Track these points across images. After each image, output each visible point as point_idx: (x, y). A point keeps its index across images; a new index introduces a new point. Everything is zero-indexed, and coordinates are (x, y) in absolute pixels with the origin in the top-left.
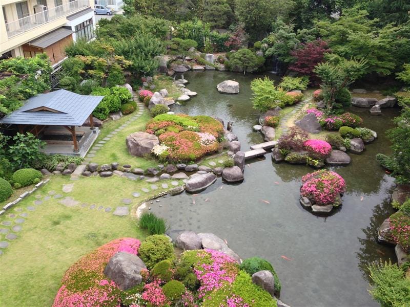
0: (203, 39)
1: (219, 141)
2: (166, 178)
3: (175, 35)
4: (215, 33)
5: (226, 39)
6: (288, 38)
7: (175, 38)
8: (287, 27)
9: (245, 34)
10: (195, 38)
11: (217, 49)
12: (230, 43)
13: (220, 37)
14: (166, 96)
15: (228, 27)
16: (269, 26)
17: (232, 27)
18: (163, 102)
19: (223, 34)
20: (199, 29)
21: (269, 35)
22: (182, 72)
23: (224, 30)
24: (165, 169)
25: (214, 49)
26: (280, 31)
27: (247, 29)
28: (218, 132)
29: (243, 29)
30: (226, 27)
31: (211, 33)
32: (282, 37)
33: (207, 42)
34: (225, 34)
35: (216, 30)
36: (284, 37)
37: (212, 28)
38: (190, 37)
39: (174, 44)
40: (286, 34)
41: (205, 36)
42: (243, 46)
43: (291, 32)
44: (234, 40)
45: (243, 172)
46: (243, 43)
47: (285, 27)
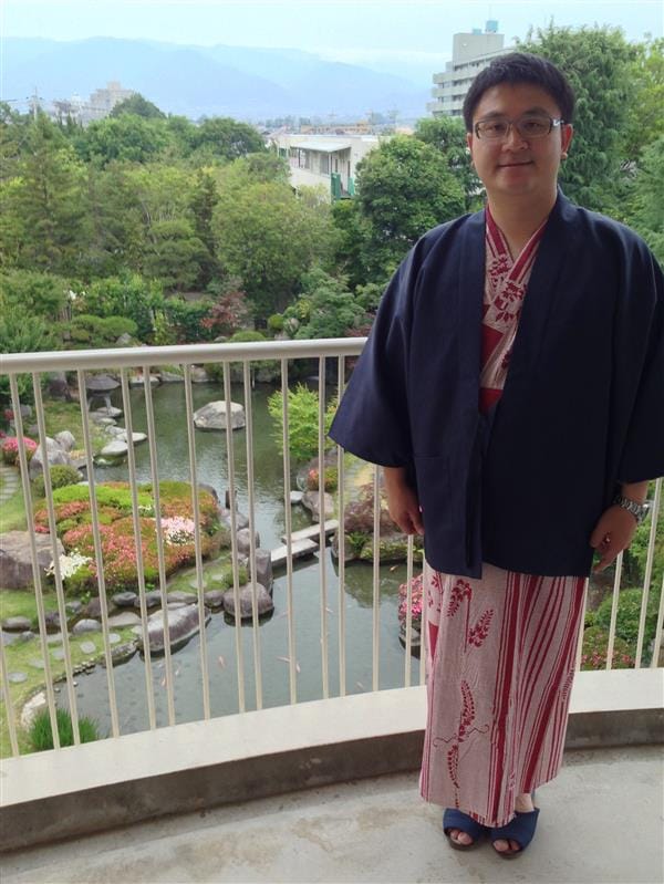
0: (148, 316)
1: (210, 533)
2: (89, 630)
3: (81, 309)
4: (175, 300)
5: (204, 313)
6: (338, 304)
7: (82, 317)
8: (332, 280)
9: (245, 301)
10: (129, 314)
11: (183, 336)
12: (214, 320)
13: (189, 310)
14: (71, 447)
15: (205, 288)
16: (296, 281)
17: (213, 286)
18: (65, 460)
19: (195, 303)
20: (137, 293)
21: (298, 299)
22: (107, 391)
23: (198, 295)
24: (85, 609)
25: (178, 337)
26: (320, 290)
27: (249, 290)
28: (204, 513)
29: (240, 290)
30: (199, 287)
31: (166, 301)
32: (324, 303)
33: (159, 321)
34: (200, 302)
35: (178, 294)
36: (329, 302)
37: (169, 290)
38: (116, 311)
39: (79, 329)
40: (333, 295)
41: (153, 308)
42: (244, 327)
43: (344, 291)
44: (221, 315)
45: (271, 594)
46: (244, 319)
47: (329, 282)
